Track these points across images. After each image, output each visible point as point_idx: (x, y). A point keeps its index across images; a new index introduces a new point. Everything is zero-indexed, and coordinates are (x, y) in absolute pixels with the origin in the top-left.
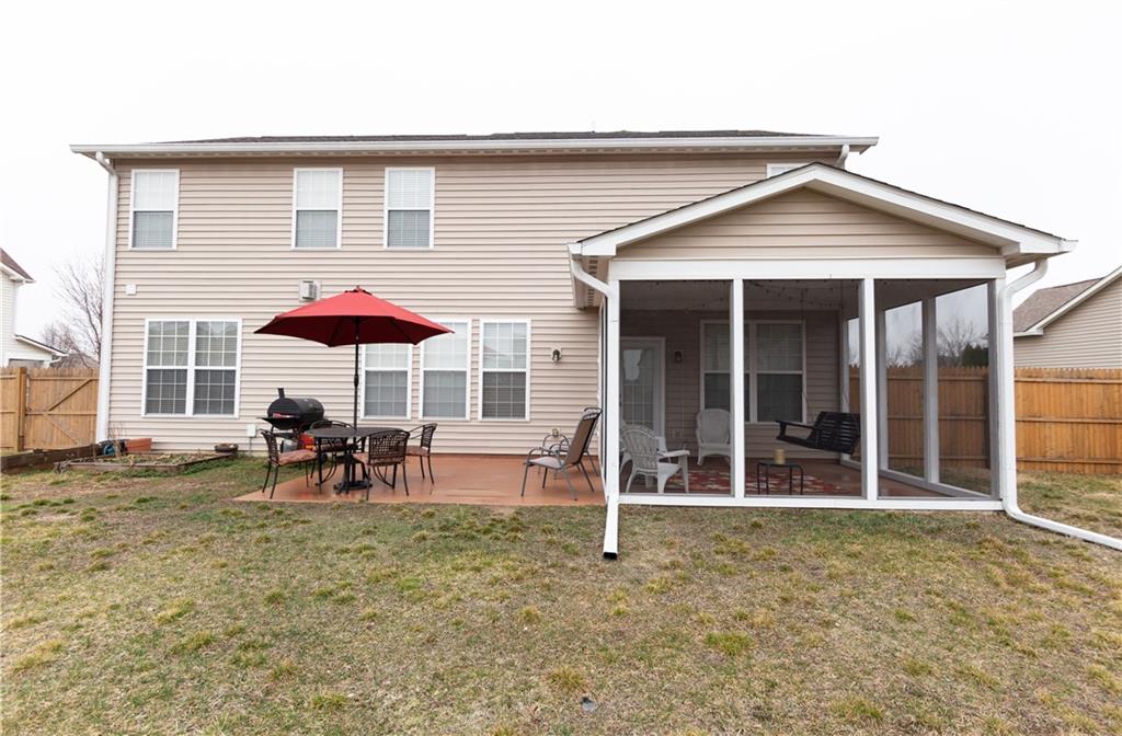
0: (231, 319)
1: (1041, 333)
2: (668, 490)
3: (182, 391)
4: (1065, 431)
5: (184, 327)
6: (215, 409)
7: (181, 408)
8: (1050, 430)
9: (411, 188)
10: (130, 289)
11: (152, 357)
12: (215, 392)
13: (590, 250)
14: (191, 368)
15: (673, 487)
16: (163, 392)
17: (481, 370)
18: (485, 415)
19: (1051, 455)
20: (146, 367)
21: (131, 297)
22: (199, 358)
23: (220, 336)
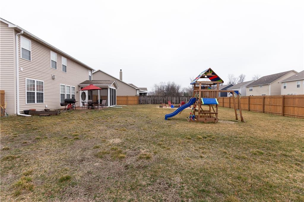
0: (42, 81)
3: (34, 97)
5: (34, 82)
6: (40, 102)
7: (34, 102)
11: (28, 89)
12: (39, 97)
14: (36, 92)
16: (30, 97)
17: (71, 94)
20: (26, 91)
21: (22, 72)
22: (37, 90)
23: (40, 86)
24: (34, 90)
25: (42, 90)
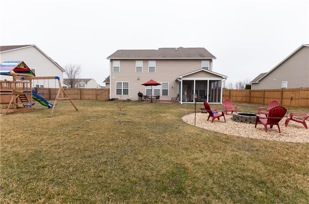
0: (128, 82)
1: (258, 82)
2: (187, 102)
3: (121, 92)
4: (241, 97)
5: (121, 83)
6: (126, 94)
7: (121, 94)
8: (239, 98)
9: (152, 64)
10: (114, 78)
11: (117, 87)
12: (126, 92)
13: (180, 77)
14: (122, 89)
15: (188, 101)
16: (119, 92)
17: (162, 89)
18: (162, 95)
19: (238, 101)
20: (116, 88)
21: (113, 79)
22: (123, 87)
23: (126, 84)
24: (121, 87)
25: (128, 87)
